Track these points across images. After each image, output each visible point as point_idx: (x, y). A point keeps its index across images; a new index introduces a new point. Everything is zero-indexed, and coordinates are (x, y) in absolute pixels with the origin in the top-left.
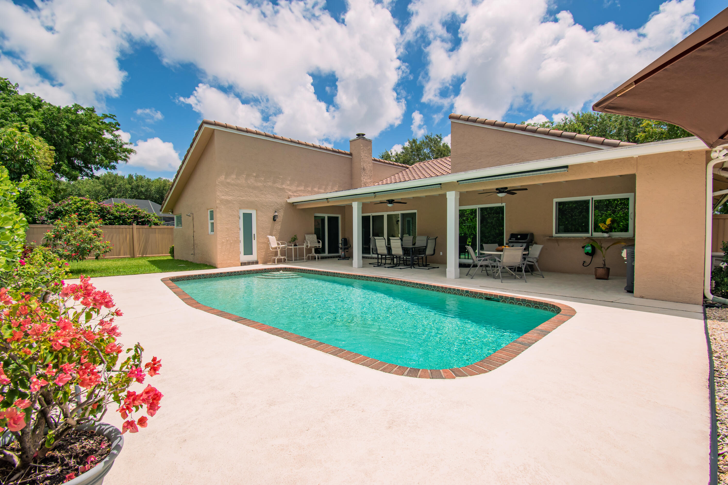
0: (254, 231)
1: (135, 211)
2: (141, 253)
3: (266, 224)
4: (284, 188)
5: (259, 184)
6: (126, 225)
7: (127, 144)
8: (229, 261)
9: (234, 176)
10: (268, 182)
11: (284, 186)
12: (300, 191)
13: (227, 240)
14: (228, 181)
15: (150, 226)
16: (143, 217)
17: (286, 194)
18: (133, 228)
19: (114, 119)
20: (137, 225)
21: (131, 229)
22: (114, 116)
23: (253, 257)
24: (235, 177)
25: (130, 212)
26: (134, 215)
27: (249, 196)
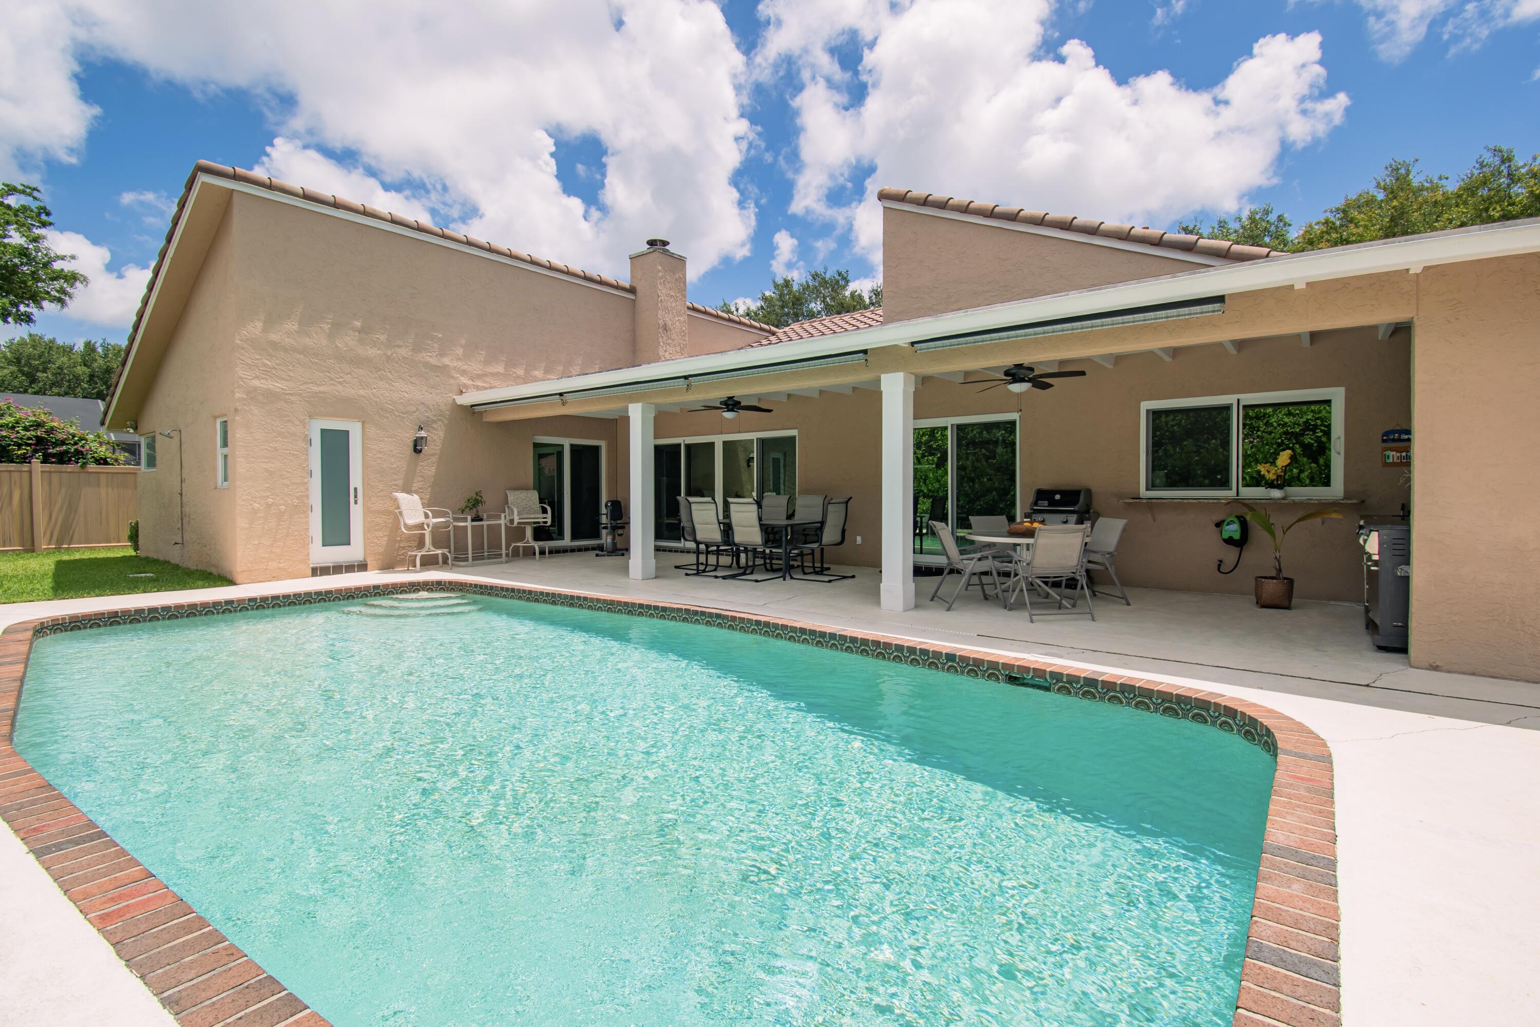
1: (38, 425)
2: (55, 538)
3: (393, 460)
4: (446, 366)
5: (372, 352)
6: (12, 462)
8: (273, 565)
9: (292, 326)
10: (399, 347)
11: (446, 361)
12: (495, 375)
13: (269, 506)
14: (274, 337)
15: (84, 465)
16: (63, 443)
17: (452, 381)
18: (30, 472)
19: (35, 198)
20: (44, 462)
21: (26, 475)
22: (35, 189)
23: (353, 552)
24: (296, 327)
25: (26, 429)
26: (37, 437)
27: (340, 383)
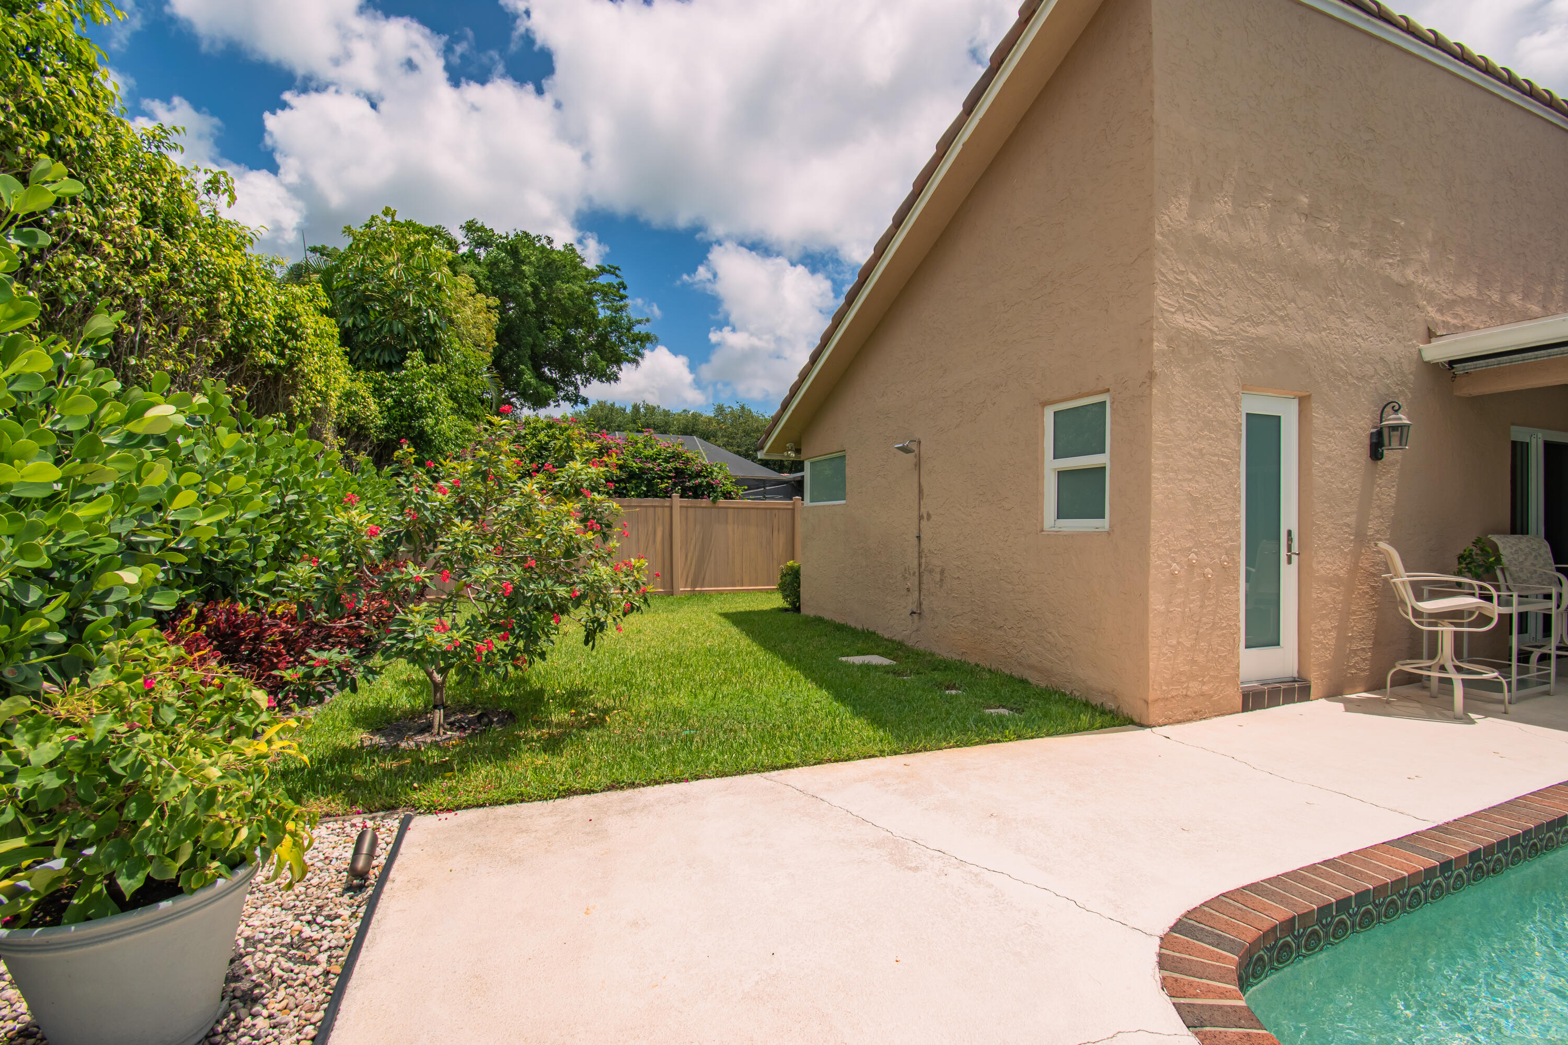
0: (1289, 519)
1: (675, 456)
2: (690, 580)
3: (1345, 474)
4: (1410, 284)
5: (1321, 256)
6: (656, 496)
7: (639, 322)
9: (1224, 206)
10: (1354, 245)
11: (1410, 273)
14: (1203, 227)
15: (714, 501)
16: (698, 475)
17: (1418, 315)
18: (671, 507)
19: (617, 276)
20: (681, 497)
21: (667, 510)
22: (617, 268)
23: (1287, 659)
24: (1229, 208)
25: (666, 460)
26: (676, 469)
27: (1282, 319)
